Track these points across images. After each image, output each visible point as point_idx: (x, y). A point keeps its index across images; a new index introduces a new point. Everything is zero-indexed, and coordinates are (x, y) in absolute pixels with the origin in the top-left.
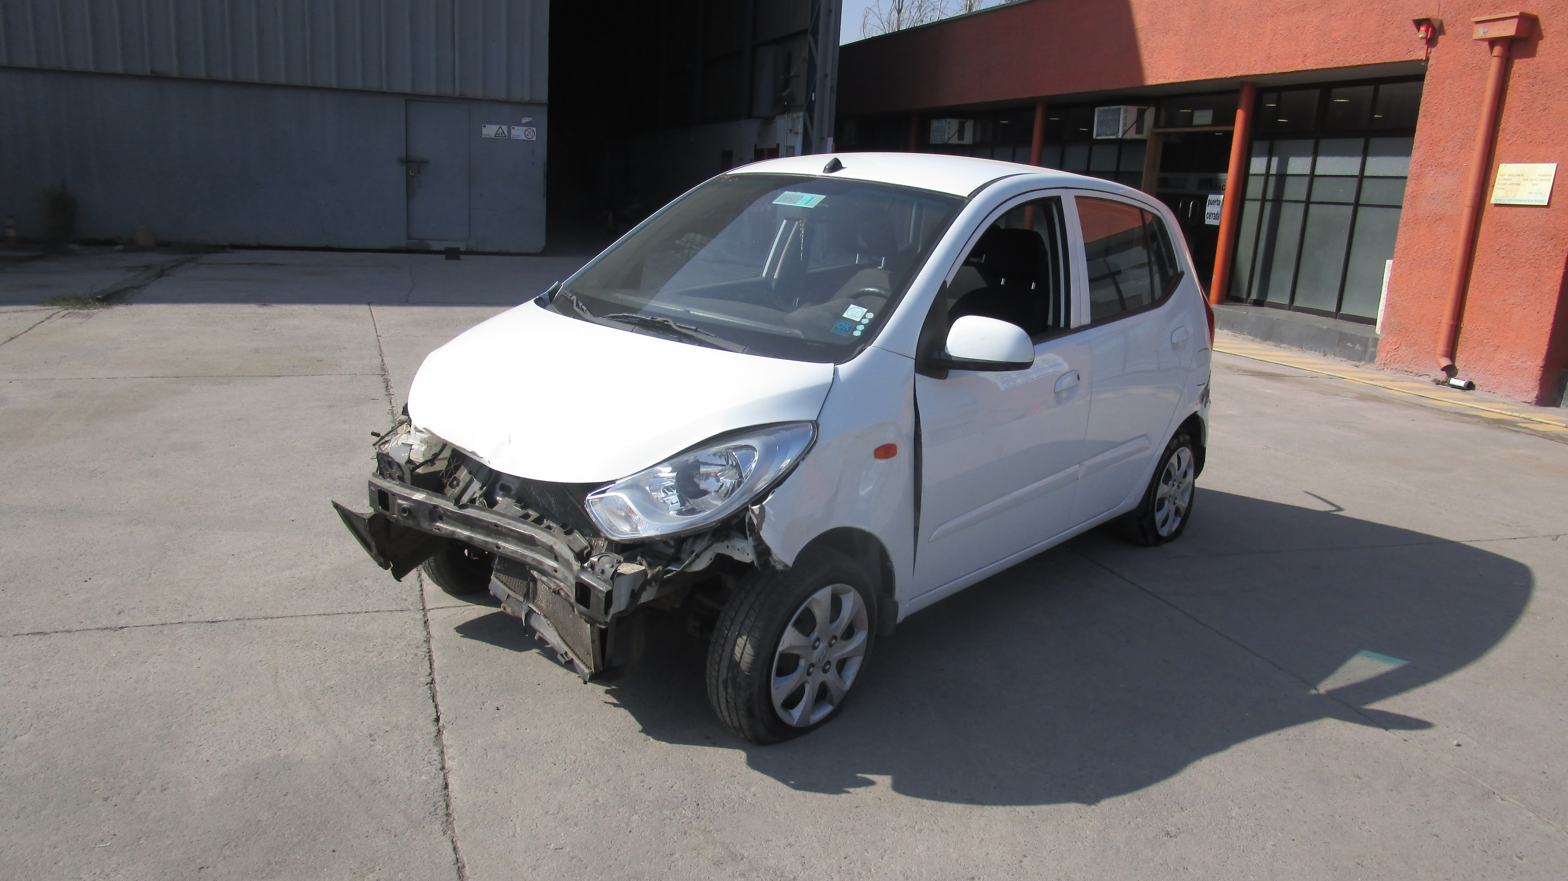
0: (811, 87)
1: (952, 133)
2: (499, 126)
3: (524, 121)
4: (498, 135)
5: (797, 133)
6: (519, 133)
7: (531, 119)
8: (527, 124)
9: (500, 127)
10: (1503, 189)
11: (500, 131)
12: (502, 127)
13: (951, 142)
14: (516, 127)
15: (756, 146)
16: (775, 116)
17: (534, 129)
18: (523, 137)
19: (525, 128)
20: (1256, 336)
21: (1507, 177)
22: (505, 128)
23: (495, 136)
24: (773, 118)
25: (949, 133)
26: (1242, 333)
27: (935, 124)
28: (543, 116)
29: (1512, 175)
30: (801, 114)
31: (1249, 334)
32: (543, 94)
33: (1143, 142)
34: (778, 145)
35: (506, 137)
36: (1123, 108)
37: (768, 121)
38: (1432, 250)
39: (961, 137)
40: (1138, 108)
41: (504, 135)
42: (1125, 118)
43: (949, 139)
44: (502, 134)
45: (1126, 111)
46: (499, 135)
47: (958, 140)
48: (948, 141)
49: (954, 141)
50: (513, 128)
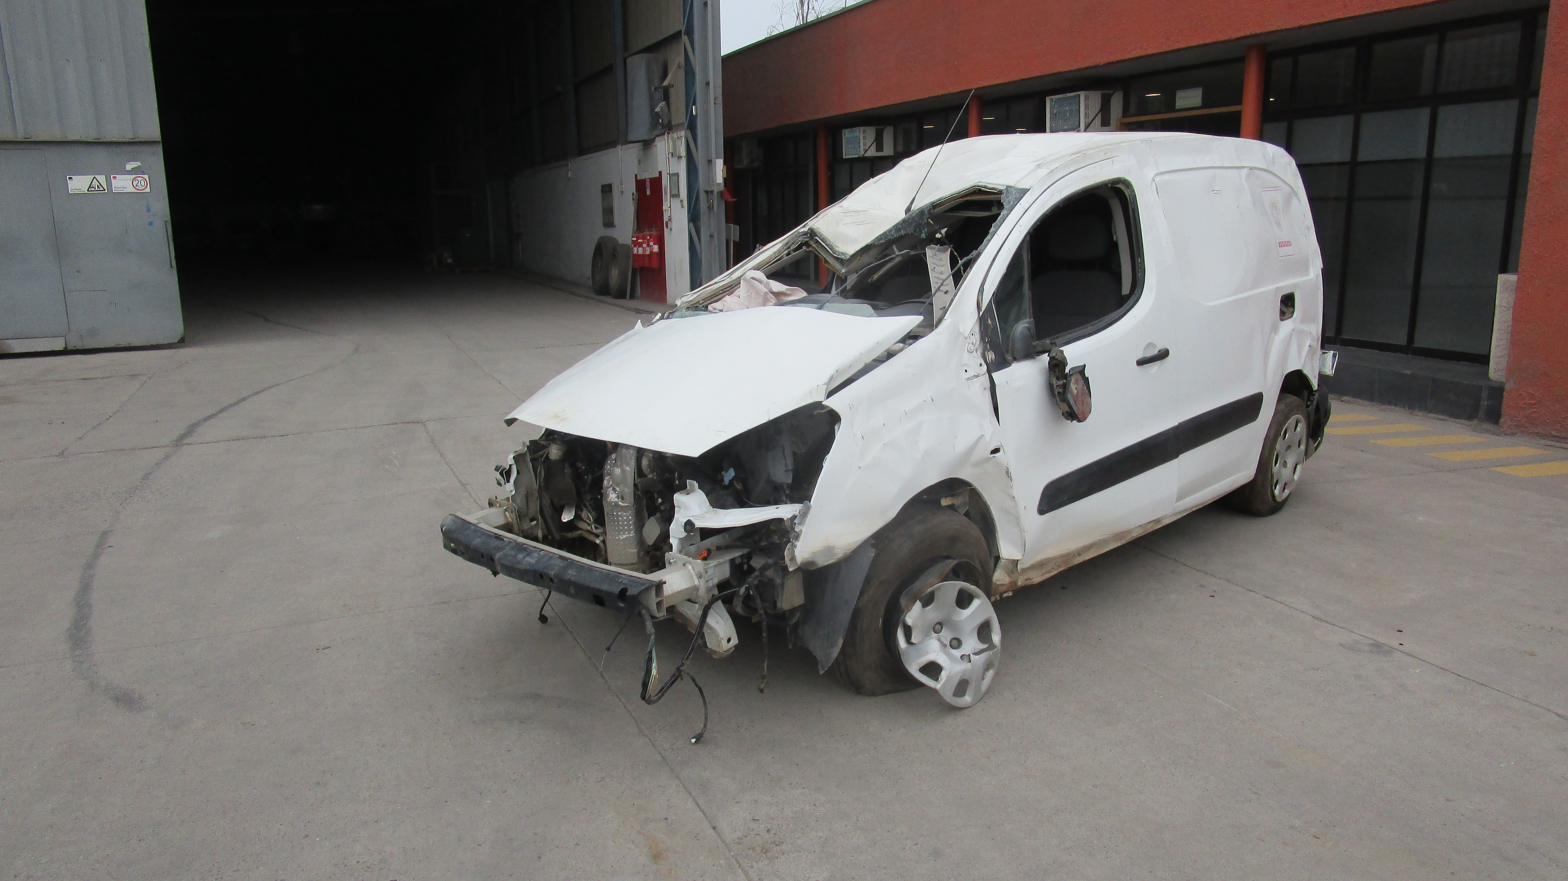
0: (690, 100)
1: (868, 144)
2: (92, 176)
3: (129, 167)
4: (93, 189)
5: (680, 157)
6: (123, 183)
7: (139, 164)
8: (134, 171)
9: (94, 177)
11: (95, 183)
12: (97, 177)
13: (868, 154)
14: (118, 176)
15: (636, 176)
16: (654, 139)
17: (146, 177)
18: (131, 189)
19: (132, 177)
22: (102, 179)
23: (88, 191)
24: (653, 140)
25: (865, 144)
27: (847, 134)
28: (157, 160)
30: (683, 133)
32: (152, 128)
34: (660, 173)
35: (105, 190)
36: (1079, 93)
37: (647, 144)
39: (879, 148)
41: (101, 189)
43: (866, 151)
44: (98, 187)
46: (95, 189)
47: (877, 152)
48: (865, 153)
49: (872, 153)
50: (114, 178)
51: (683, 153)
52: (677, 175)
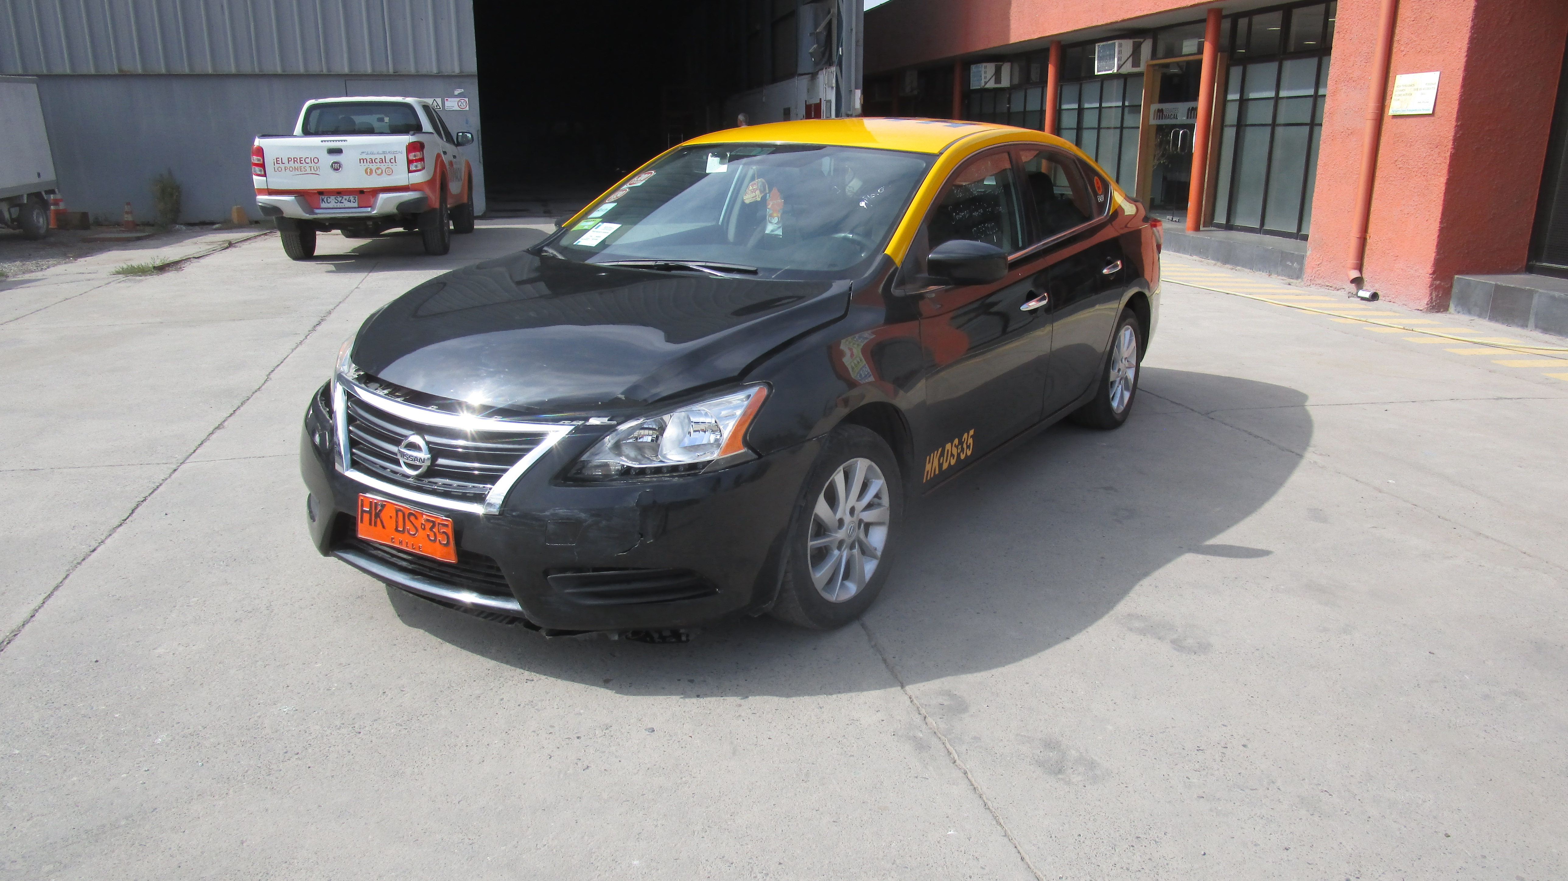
1: (989, 77)
2: (433, 99)
3: (456, 93)
6: (452, 104)
7: (463, 90)
8: (460, 95)
10: (1399, 100)
11: (435, 104)
12: (436, 99)
13: (987, 86)
14: (449, 99)
15: (805, 102)
16: (819, 72)
17: (467, 99)
18: (457, 108)
19: (458, 99)
20: (1218, 260)
21: (1402, 88)
22: (439, 100)
25: (985, 78)
26: (1207, 258)
27: (974, 69)
28: (474, 88)
29: (1405, 86)
30: (834, 70)
31: (1213, 259)
32: (472, 67)
33: (1140, 75)
35: (440, 108)
36: (1117, 42)
37: (812, 76)
38: (1345, 164)
39: (998, 80)
40: (1133, 42)
41: (438, 107)
42: (1120, 52)
43: (986, 83)
45: (1120, 45)
46: (435, 107)
47: (995, 83)
48: (985, 85)
49: (991, 85)
50: (446, 100)
51: (834, 85)
52: (830, 101)
